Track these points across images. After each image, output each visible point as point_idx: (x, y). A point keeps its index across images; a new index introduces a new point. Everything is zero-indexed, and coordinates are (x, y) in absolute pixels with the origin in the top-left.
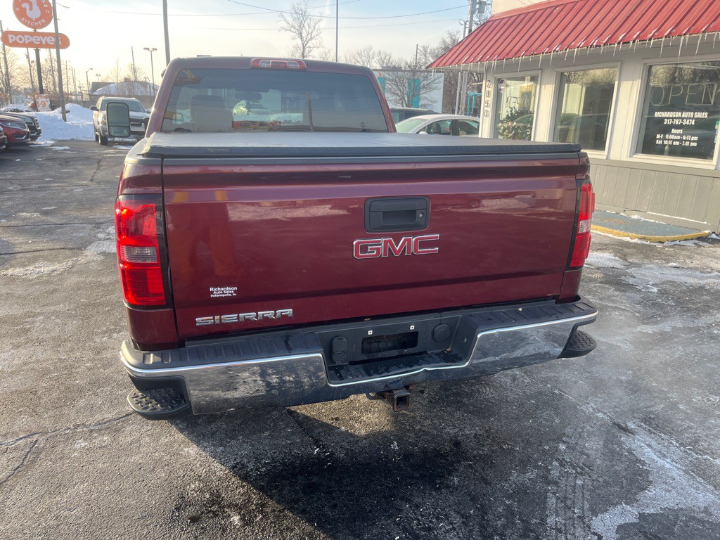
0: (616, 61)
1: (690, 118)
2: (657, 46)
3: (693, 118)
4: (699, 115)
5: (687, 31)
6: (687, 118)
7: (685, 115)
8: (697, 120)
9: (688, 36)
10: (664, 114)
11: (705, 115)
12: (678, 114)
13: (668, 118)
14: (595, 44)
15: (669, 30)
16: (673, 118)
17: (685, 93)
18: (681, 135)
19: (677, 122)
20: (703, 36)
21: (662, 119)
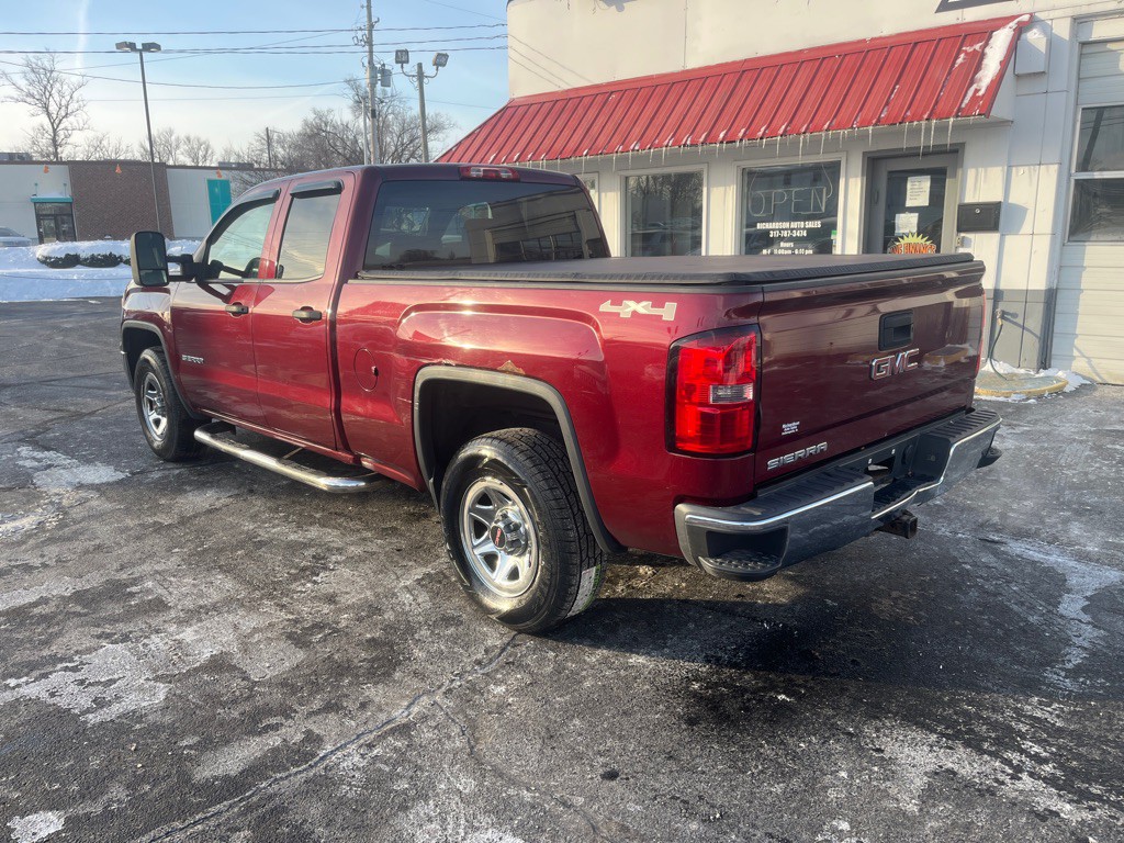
0: (700, 163)
1: (800, 229)
2: (771, 145)
3: (804, 229)
4: (811, 225)
5: (807, 129)
6: (797, 229)
7: (794, 225)
8: (809, 230)
9: (808, 134)
10: (768, 226)
11: (817, 224)
12: (786, 225)
13: (773, 230)
14: (688, 143)
15: (783, 127)
16: (780, 230)
17: (790, 200)
18: (793, 249)
19: (785, 234)
20: (827, 135)
21: (767, 232)
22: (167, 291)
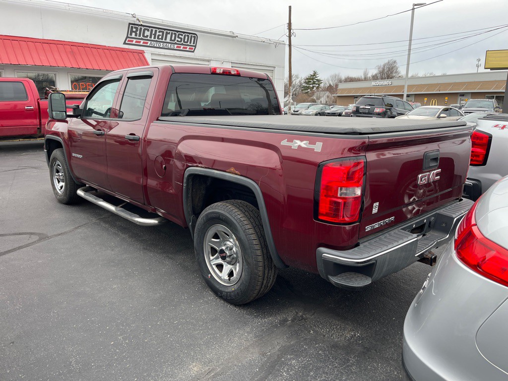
22: (67, 122)
